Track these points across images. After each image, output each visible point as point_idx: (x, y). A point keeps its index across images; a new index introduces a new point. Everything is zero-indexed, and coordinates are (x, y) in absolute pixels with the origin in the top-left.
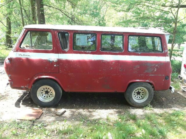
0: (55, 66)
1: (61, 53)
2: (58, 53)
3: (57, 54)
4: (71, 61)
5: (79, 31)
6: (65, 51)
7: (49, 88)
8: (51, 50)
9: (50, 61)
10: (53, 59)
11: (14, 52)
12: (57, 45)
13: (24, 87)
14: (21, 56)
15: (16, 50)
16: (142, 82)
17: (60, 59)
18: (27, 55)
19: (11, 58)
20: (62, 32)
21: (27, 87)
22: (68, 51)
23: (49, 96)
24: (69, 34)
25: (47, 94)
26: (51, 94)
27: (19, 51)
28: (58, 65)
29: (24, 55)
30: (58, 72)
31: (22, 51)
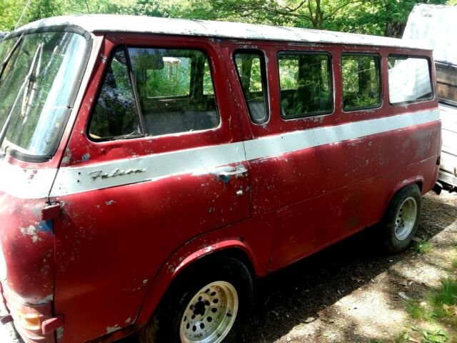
0: (240, 192)
1: (251, 139)
2: (243, 140)
3: (240, 143)
4: (283, 162)
5: (290, 44)
6: (261, 127)
7: (208, 290)
8: (218, 131)
9: (222, 176)
10: (231, 168)
11: (62, 169)
12: (236, 106)
13: (119, 328)
14: (105, 179)
15: (70, 155)
16: (411, 184)
17: (250, 161)
18: (131, 172)
19: (59, 207)
20: (245, 47)
21: (131, 321)
22: (268, 125)
23: (209, 319)
24: (266, 57)
25: (199, 316)
26: (214, 310)
27: (88, 156)
28: (248, 188)
29: (119, 173)
30: (248, 215)
31: (104, 153)
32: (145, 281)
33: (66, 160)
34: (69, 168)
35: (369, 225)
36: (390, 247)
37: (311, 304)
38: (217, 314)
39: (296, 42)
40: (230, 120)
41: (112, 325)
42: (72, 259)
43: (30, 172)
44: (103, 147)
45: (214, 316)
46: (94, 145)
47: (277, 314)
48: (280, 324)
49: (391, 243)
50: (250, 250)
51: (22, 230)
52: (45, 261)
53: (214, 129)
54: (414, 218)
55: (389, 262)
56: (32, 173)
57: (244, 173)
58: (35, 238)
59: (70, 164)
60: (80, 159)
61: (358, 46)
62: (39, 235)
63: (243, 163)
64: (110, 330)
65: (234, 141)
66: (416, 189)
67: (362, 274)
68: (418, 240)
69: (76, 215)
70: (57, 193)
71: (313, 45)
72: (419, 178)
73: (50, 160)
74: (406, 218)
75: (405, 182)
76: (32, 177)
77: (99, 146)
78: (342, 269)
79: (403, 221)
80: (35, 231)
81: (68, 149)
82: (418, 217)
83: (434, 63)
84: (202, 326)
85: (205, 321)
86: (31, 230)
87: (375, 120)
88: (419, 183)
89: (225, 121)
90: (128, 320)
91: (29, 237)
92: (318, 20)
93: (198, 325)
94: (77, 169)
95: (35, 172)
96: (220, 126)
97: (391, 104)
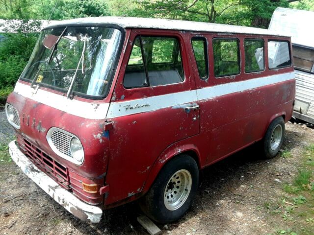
0: (195, 119)
1: (200, 88)
2: (196, 89)
4: (215, 101)
5: (219, 34)
6: (205, 81)
7: (175, 175)
8: (184, 83)
9: (186, 109)
10: (191, 105)
11: (112, 103)
12: (193, 70)
13: (134, 194)
14: (131, 110)
15: (115, 96)
16: (280, 116)
17: (200, 101)
18: (144, 106)
19: (112, 124)
20: (197, 36)
21: (140, 190)
22: (208, 80)
23: (175, 192)
24: (207, 41)
25: (170, 190)
26: (178, 187)
27: (123, 96)
28: (199, 116)
29: (138, 106)
30: (198, 131)
31: (131, 95)
32: (148, 168)
33: (114, 98)
34: (115, 103)
35: (257, 141)
36: (268, 154)
37: (227, 187)
38: (179, 189)
39: (222, 33)
40: (190, 77)
41: (131, 192)
42: (117, 152)
43: (95, 105)
44: (131, 91)
45: (178, 190)
46: (126, 91)
47: (208, 192)
48: (211, 197)
49: (268, 151)
50: (198, 151)
51: (95, 136)
52: (105, 153)
53: (182, 83)
54: (280, 137)
55: (266, 163)
56: (96, 106)
57: (197, 108)
58: (101, 141)
59: (115, 101)
60: (120, 98)
61: (253, 34)
62: (103, 139)
63: (196, 102)
64: (130, 195)
65: (192, 90)
66: (282, 120)
67: (252, 170)
68: (282, 151)
69: (119, 129)
70: (110, 117)
71: (230, 34)
72: (283, 113)
73: (105, 99)
74: (276, 137)
75: (277, 115)
76: (96, 108)
77: (129, 91)
78: (241, 167)
79: (274, 139)
80: (101, 137)
81: (114, 93)
82: (283, 136)
83: (291, 45)
84: (172, 196)
85: (173, 193)
86: (99, 136)
87: (261, 78)
88: (284, 116)
89: (187, 78)
90: (139, 190)
91: (98, 140)
92: (212, 18)
93: (170, 195)
94: (119, 103)
95: (98, 105)
96: (185, 81)
97: (269, 69)
